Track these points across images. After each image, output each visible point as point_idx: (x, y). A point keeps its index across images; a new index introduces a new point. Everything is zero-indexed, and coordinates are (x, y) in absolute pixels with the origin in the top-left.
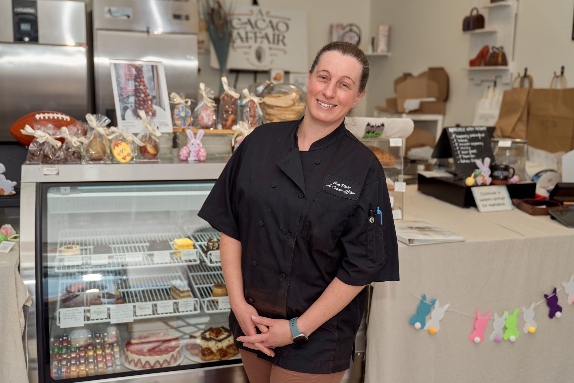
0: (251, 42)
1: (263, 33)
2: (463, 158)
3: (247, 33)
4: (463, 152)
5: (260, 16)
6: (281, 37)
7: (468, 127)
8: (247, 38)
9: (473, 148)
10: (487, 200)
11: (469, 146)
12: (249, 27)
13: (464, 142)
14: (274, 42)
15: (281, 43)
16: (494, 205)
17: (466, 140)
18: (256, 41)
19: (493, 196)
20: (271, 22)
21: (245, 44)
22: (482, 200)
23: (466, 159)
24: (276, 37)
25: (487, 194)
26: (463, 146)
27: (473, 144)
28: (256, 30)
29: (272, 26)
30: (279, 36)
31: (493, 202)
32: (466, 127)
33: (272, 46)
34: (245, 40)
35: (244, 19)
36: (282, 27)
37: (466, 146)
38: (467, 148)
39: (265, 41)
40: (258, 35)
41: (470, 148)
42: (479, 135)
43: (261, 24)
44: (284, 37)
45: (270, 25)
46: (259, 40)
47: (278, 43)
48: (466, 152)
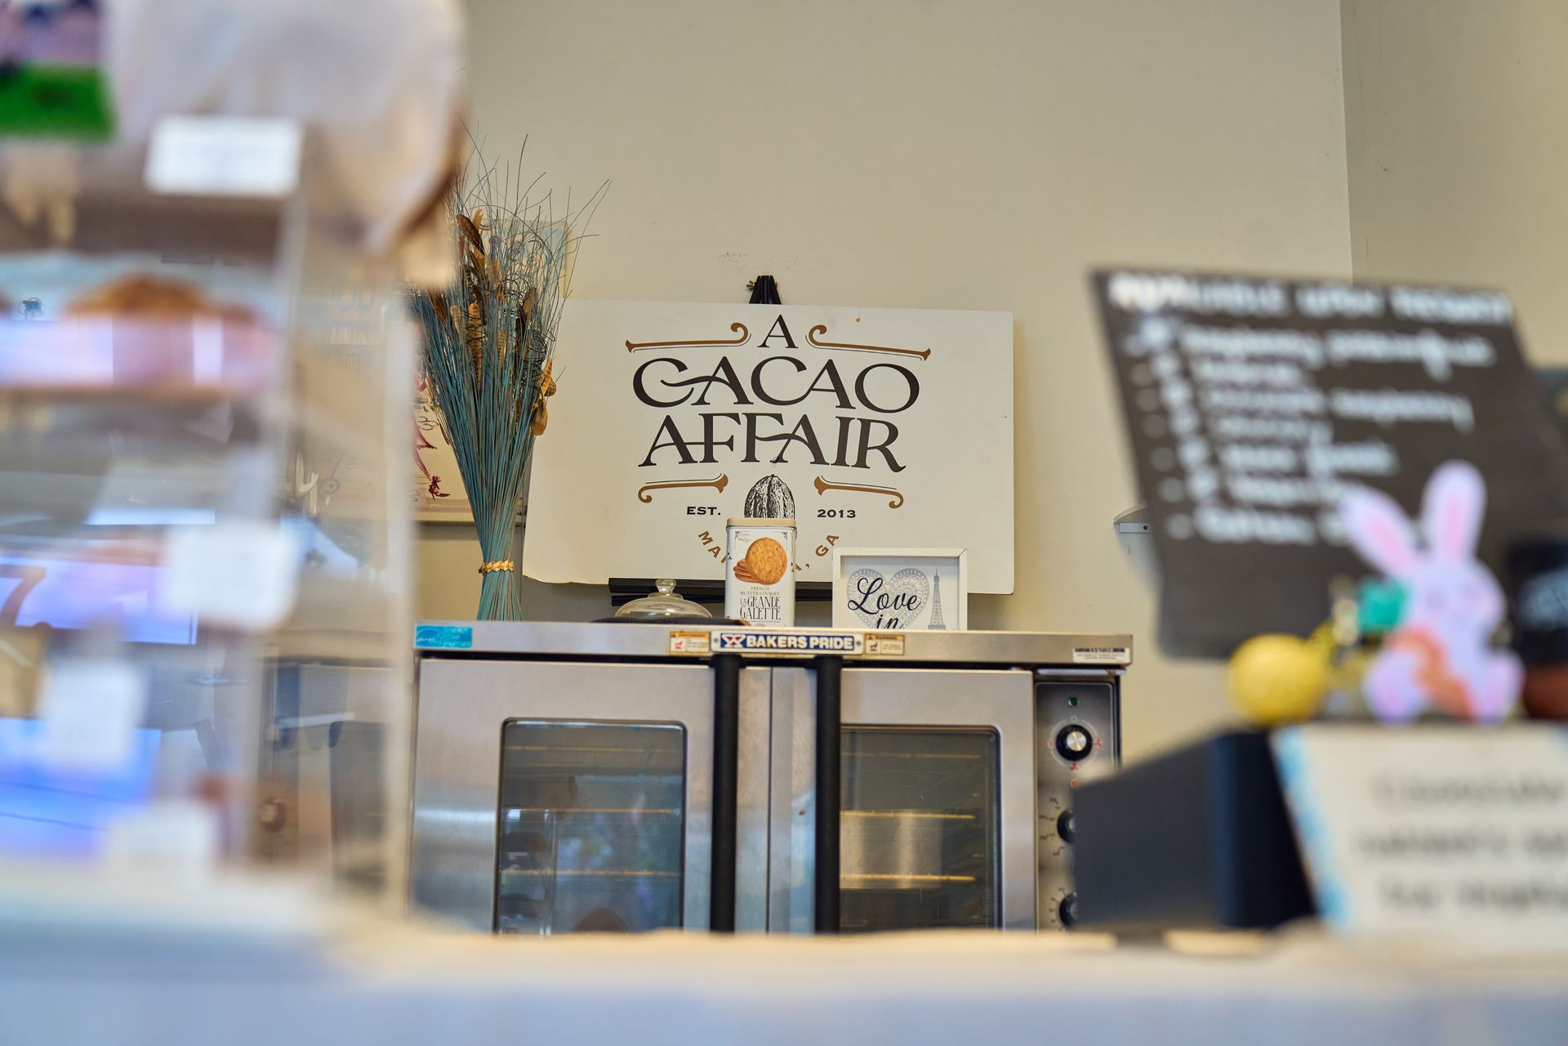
0: (728, 461)
1: (792, 416)
2: (1226, 500)
3: (708, 419)
4: (1237, 457)
5: (778, 346)
6: (878, 434)
7: (1317, 284)
8: (709, 443)
9: (1349, 431)
10: (1440, 845)
11: (1309, 417)
12: (721, 397)
13: (1262, 387)
14: (841, 461)
15: (875, 458)
16: (1520, 898)
17: (1283, 374)
18: (750, 457)
19: (1517, 820)
20: (830, 367)
21: (699, 471)
22: (1395, 845)
23: (1264, 508)
24: (855, 429)
25: (1455, 792)
26: (1251, 414)
27: (1353, 404)
28: (758, 405)
29: (839, 388)
30: (866, 424)
31: (1521, 869)
32: (1292, 289)
33: (831, 473)
34: (697, 452)
35: (702, 362)
36: (887, 389)
37: (1279, 416)
38: (1291, 429)
39: (799, 452)
40: (765, 427)
41: (1319, 434)
42: (1434, 352)
43: (780, 380)
44: (893, 433)
45: (826, 381)
46: (766, 451)
47: (861, 463)
48: (1281, 459)
